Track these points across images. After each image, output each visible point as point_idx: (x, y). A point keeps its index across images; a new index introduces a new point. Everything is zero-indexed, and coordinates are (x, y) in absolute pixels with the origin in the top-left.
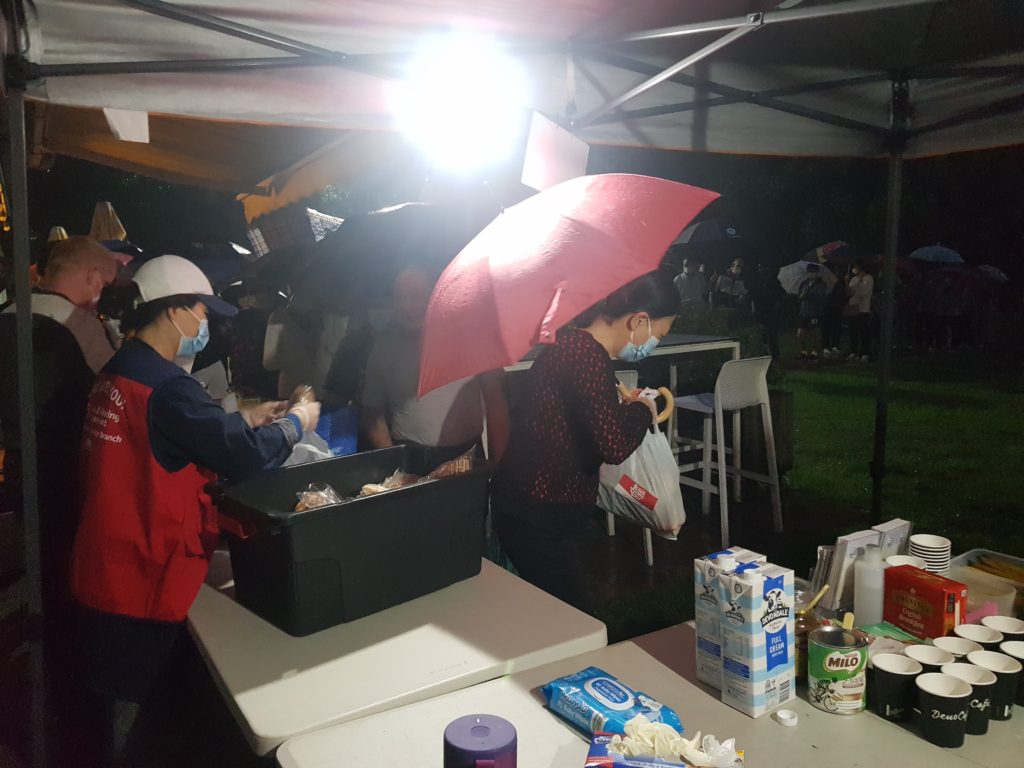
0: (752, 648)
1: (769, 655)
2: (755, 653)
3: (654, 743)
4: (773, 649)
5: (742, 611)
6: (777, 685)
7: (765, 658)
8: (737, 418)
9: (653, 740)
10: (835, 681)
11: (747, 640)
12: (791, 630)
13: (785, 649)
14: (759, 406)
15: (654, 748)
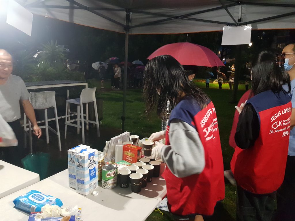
0: (85, 175)
1: (90, 176)
2: (86, 176)
3: (51, 213)
4: (92, 174)
5: (82, 164)
6: (93, 184)
7: (89, 177)
8: (87, 105)
9: (51, 212)
10: (109, 180)
11: (84, 173)
12: (97, 167)
13: (95, 173)
14: (93, 102)
15: (51, 214)
